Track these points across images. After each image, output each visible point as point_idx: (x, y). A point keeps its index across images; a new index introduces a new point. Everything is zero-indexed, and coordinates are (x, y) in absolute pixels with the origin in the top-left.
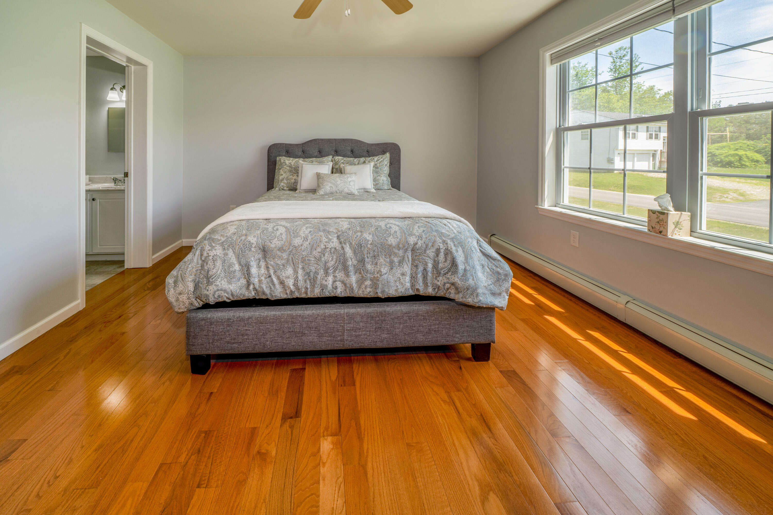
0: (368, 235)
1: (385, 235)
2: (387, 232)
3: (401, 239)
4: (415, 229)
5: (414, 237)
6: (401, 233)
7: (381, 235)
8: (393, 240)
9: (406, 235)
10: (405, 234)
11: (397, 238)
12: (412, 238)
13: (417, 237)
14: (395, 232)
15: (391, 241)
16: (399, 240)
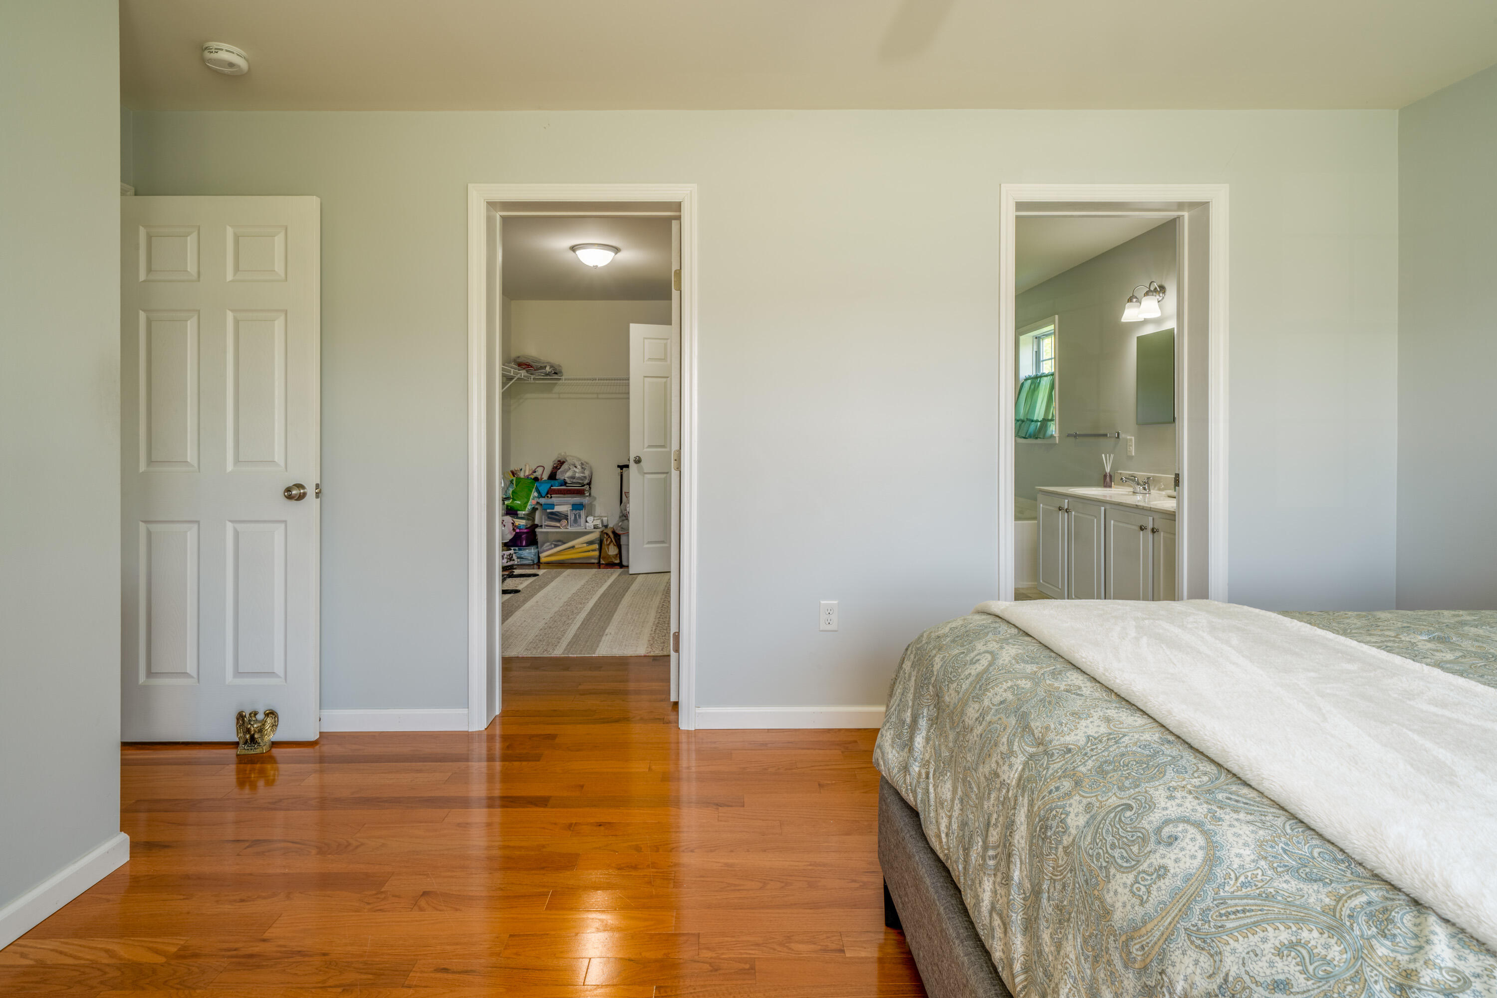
0: (1081, 809)
1: (1116, 853)
2: (1135, 849)
3: (1151, 919)
4: (1253, 939)
5: (1205, 962)
6: (1176, 893)
7: (1110, 838)
8: (1124, 895)
9: (1182, 924)
10: (1185, 911)
11: (1142, 903)
12: (1188, 961)
13: (1219, 980)
14: (1161, 872)
15: (1116, 893)
16: (1139, 919)
